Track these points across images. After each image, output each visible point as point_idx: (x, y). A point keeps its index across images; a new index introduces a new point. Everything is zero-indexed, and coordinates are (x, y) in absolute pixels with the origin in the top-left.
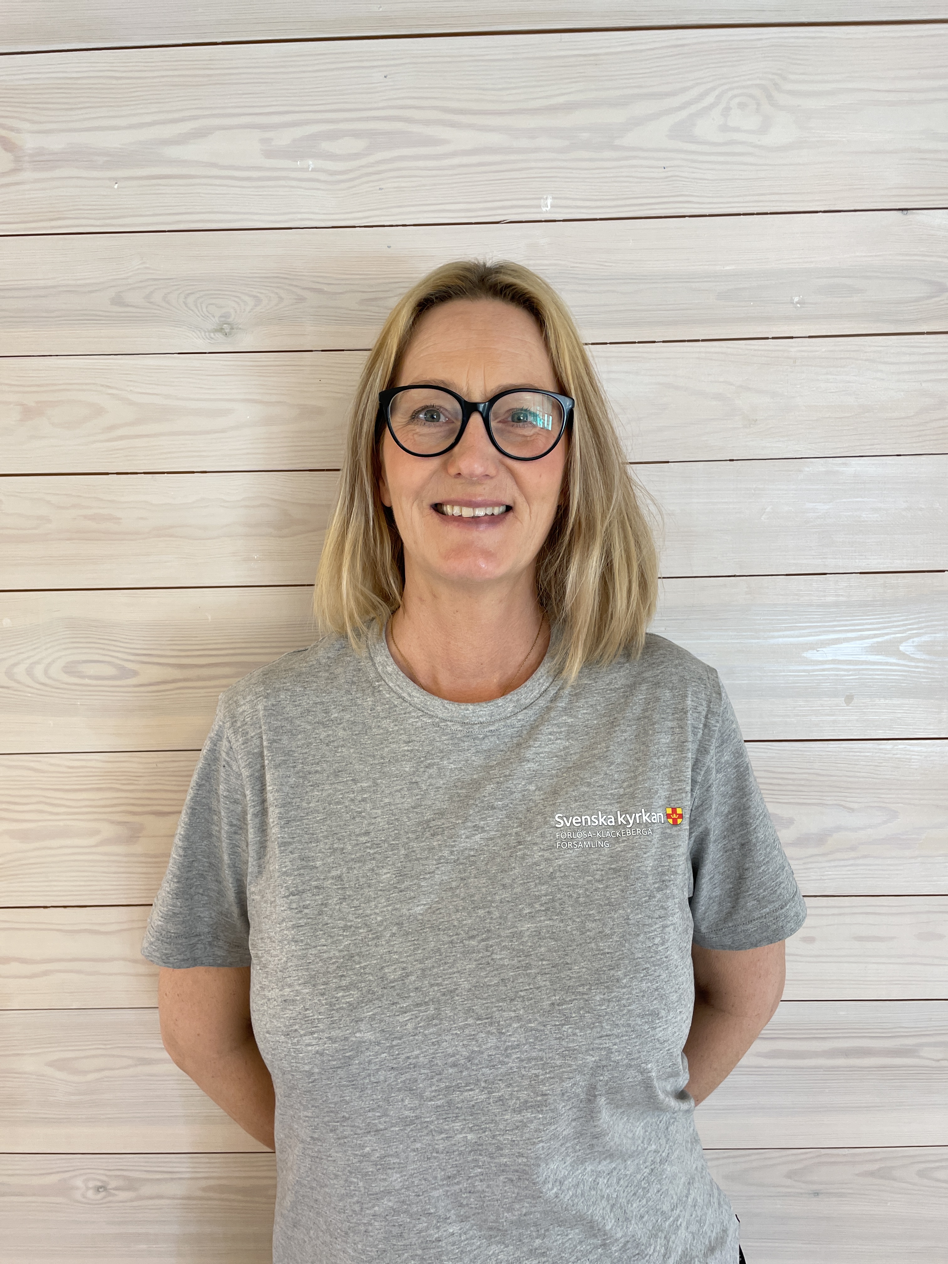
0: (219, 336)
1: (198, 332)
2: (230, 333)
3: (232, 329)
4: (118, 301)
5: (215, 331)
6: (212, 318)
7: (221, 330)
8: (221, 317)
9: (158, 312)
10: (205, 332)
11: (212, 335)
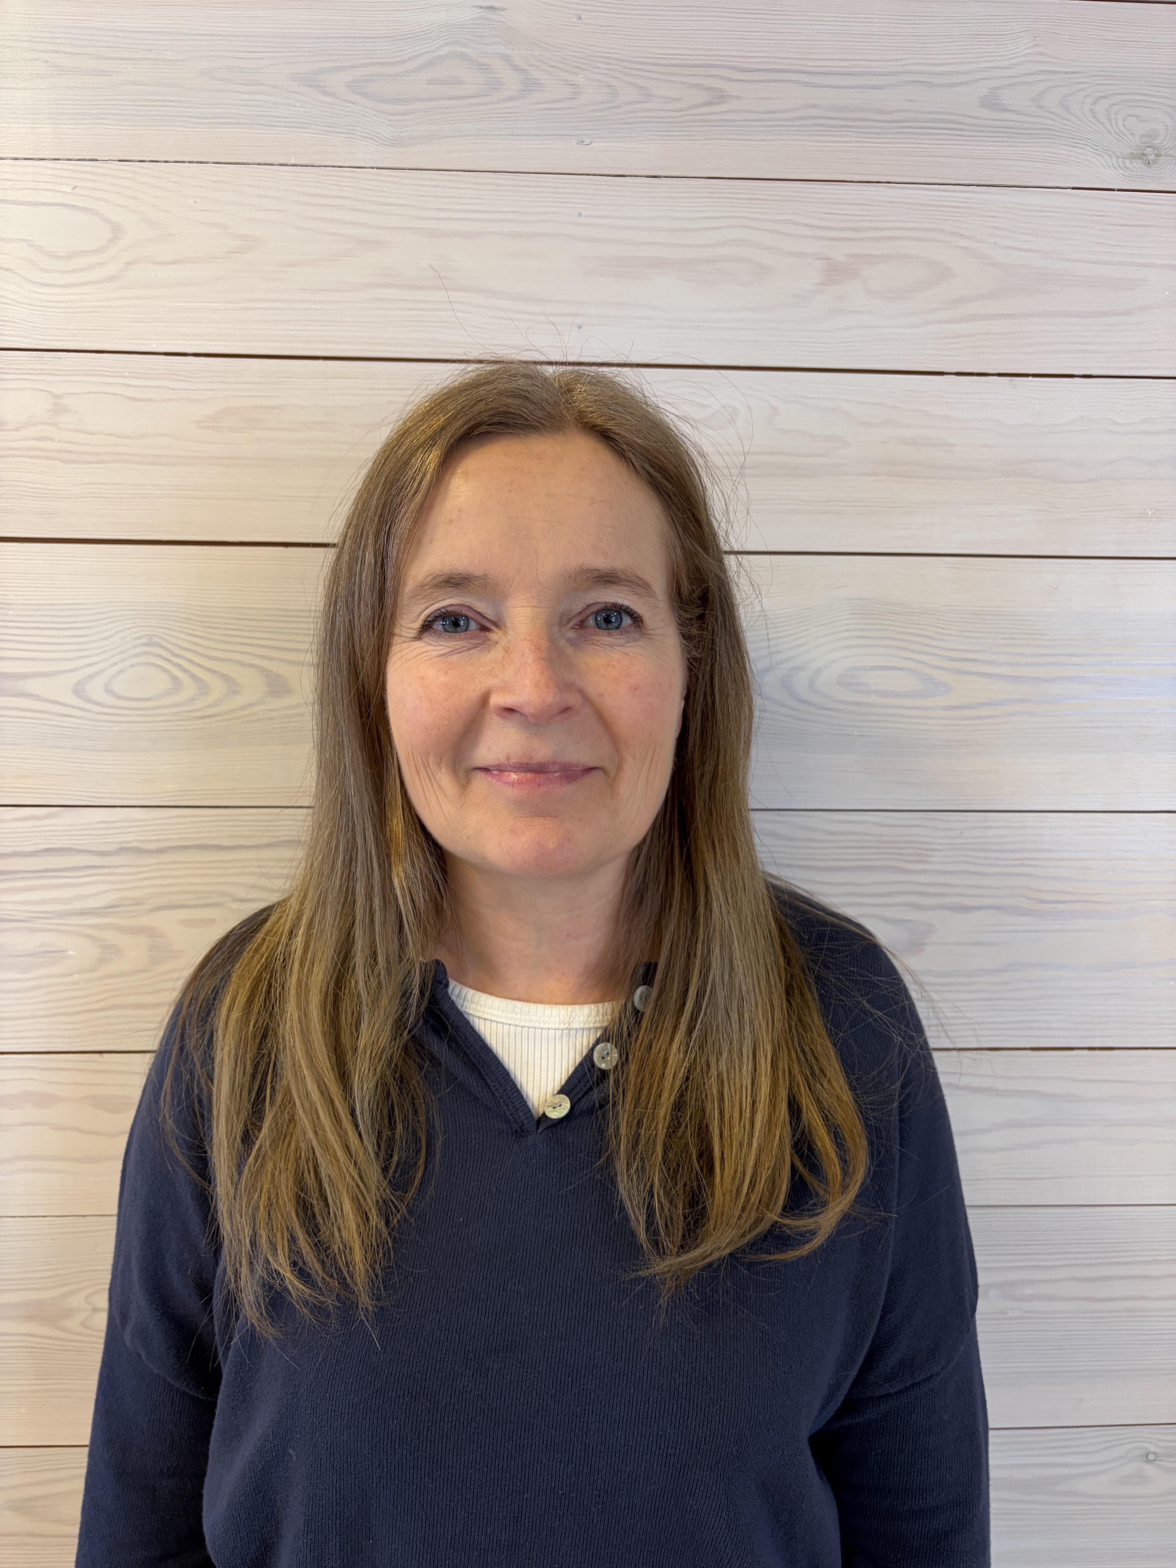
0: (1138, 164)
1: (1107, 157)
2: (1155, 162)
3: (1158, 155)
4: (991, 102)
5: (1133, 157)
6: (1131, 138)
7: (1141, 156)
8: (1143, 136)
9: (1052, 122)
10: (1118, 157)
11: (1128, 162)
